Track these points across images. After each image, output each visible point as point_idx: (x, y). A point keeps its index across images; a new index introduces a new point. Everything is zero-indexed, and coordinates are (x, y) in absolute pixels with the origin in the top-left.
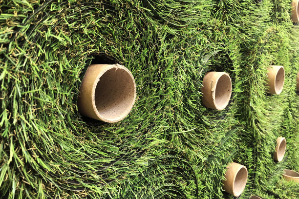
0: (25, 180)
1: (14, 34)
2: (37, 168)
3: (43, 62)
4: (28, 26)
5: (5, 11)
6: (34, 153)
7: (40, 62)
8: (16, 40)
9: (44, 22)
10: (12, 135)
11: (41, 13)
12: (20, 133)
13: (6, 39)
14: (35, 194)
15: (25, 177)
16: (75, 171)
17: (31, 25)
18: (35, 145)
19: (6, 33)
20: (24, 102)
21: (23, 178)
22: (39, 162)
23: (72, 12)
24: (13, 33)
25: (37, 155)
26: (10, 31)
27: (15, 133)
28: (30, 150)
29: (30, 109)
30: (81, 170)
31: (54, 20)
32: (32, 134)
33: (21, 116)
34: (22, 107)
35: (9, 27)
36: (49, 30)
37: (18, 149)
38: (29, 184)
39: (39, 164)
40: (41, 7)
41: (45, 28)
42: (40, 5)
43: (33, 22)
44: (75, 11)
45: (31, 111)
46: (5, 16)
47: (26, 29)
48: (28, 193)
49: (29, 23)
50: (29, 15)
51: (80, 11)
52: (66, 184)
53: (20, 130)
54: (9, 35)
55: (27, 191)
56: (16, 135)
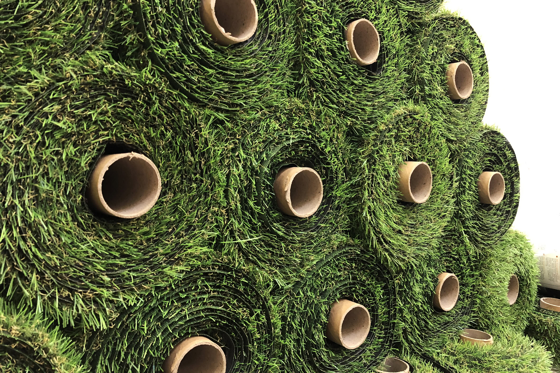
0: (16, 266)
1: (11, 122)
2: (31, 257)
3: (43, 149)
4: (27, 114)
5: (5, 100)
6: (29, 240)
7: (41, 149)
8: (13, 127)
9: (44, 109)
10: (5, 218)
11: (41, 101)
12: (13, 217)
13: (3, 125)
14: (28, 283)
15: (17, 263)
16: (79, 268)
17: (31, 112)
18: (30, 232)
19: (4, 120)
20: (20, 187)
21: (15, 264)
22: (33, 250)
23: (79, 98)
24: (10, 120)
25: (32, 243)
26: (7, 118)
27: (8, 217)
28: (24, 236)
29: (27, 195)
30: (87, 269)
31: (57, 107)
32: (27, 221)
33: (15, 201)
34: (17, 193)
35: (7, 114)
36: (50, 117)
37: (10, 234)
38: (21, 271)
39: (33, 253)
40: (42, 94)
41: (46, 115)
42: (41, 93)
43: (32, 109)
44: (82, 97)
45: (27, 197)
46: (4, 105)
47: (24, 116)
48: (20, 281)
49: (28, 111)
50: (29, 103)
51: (88, 96)
52: (67, 280)
53: (14, 214)
54: (7, 122)
55: (18, 279)
56: (9, 219)
